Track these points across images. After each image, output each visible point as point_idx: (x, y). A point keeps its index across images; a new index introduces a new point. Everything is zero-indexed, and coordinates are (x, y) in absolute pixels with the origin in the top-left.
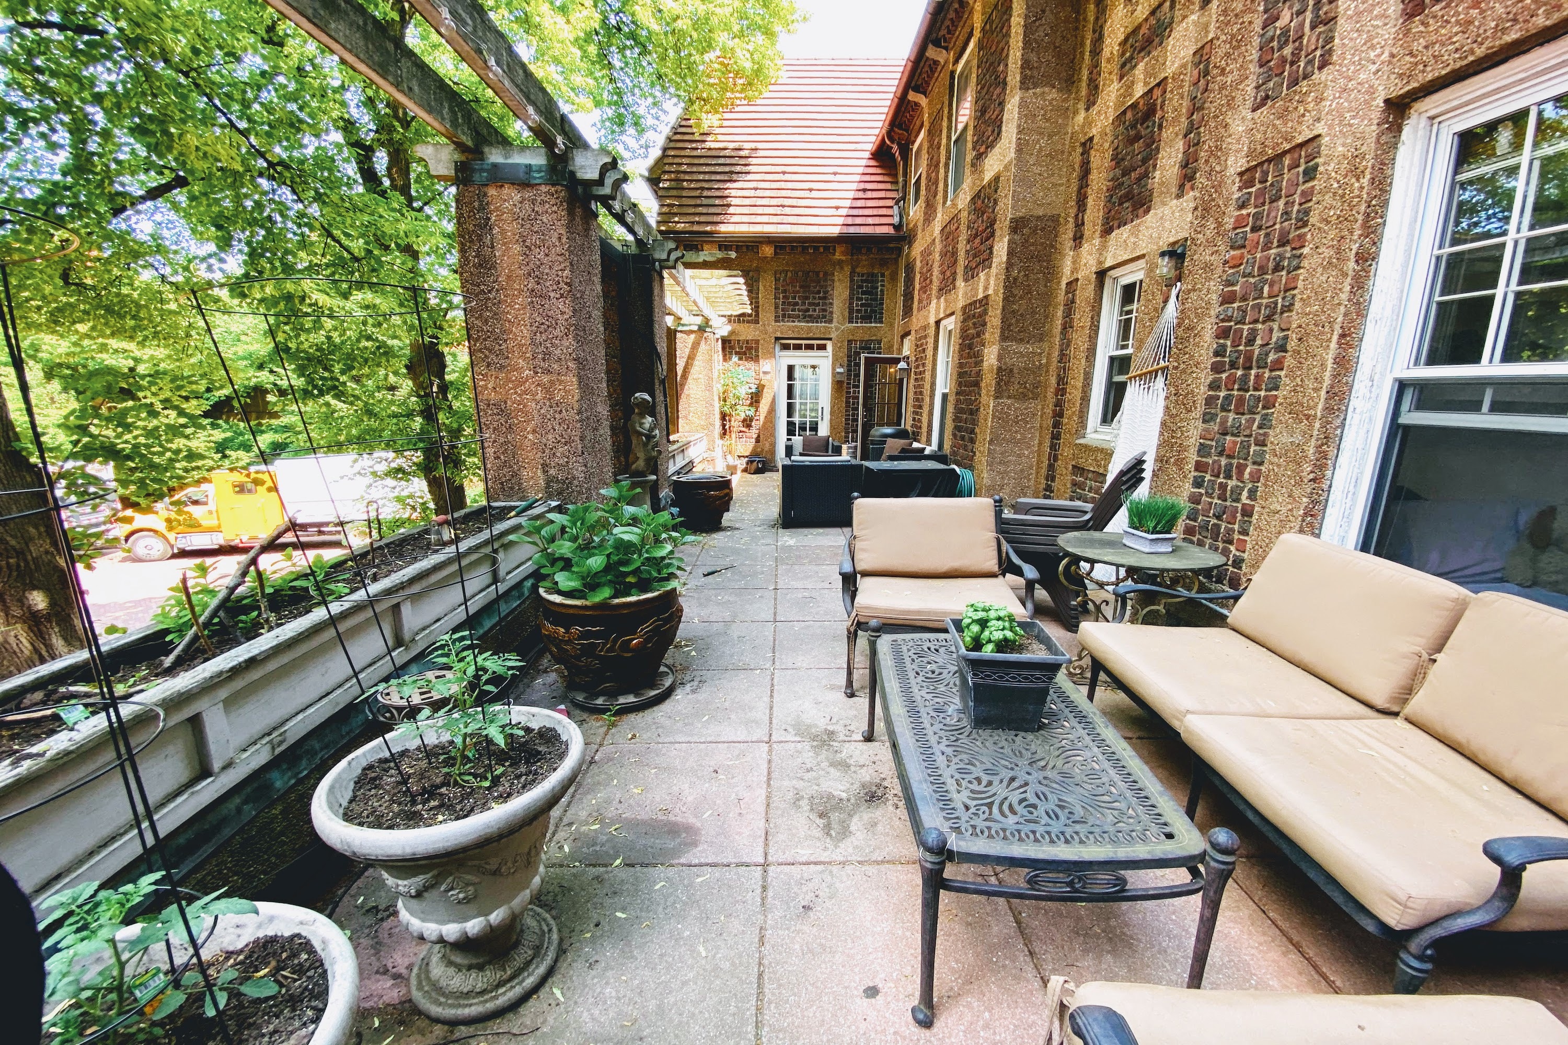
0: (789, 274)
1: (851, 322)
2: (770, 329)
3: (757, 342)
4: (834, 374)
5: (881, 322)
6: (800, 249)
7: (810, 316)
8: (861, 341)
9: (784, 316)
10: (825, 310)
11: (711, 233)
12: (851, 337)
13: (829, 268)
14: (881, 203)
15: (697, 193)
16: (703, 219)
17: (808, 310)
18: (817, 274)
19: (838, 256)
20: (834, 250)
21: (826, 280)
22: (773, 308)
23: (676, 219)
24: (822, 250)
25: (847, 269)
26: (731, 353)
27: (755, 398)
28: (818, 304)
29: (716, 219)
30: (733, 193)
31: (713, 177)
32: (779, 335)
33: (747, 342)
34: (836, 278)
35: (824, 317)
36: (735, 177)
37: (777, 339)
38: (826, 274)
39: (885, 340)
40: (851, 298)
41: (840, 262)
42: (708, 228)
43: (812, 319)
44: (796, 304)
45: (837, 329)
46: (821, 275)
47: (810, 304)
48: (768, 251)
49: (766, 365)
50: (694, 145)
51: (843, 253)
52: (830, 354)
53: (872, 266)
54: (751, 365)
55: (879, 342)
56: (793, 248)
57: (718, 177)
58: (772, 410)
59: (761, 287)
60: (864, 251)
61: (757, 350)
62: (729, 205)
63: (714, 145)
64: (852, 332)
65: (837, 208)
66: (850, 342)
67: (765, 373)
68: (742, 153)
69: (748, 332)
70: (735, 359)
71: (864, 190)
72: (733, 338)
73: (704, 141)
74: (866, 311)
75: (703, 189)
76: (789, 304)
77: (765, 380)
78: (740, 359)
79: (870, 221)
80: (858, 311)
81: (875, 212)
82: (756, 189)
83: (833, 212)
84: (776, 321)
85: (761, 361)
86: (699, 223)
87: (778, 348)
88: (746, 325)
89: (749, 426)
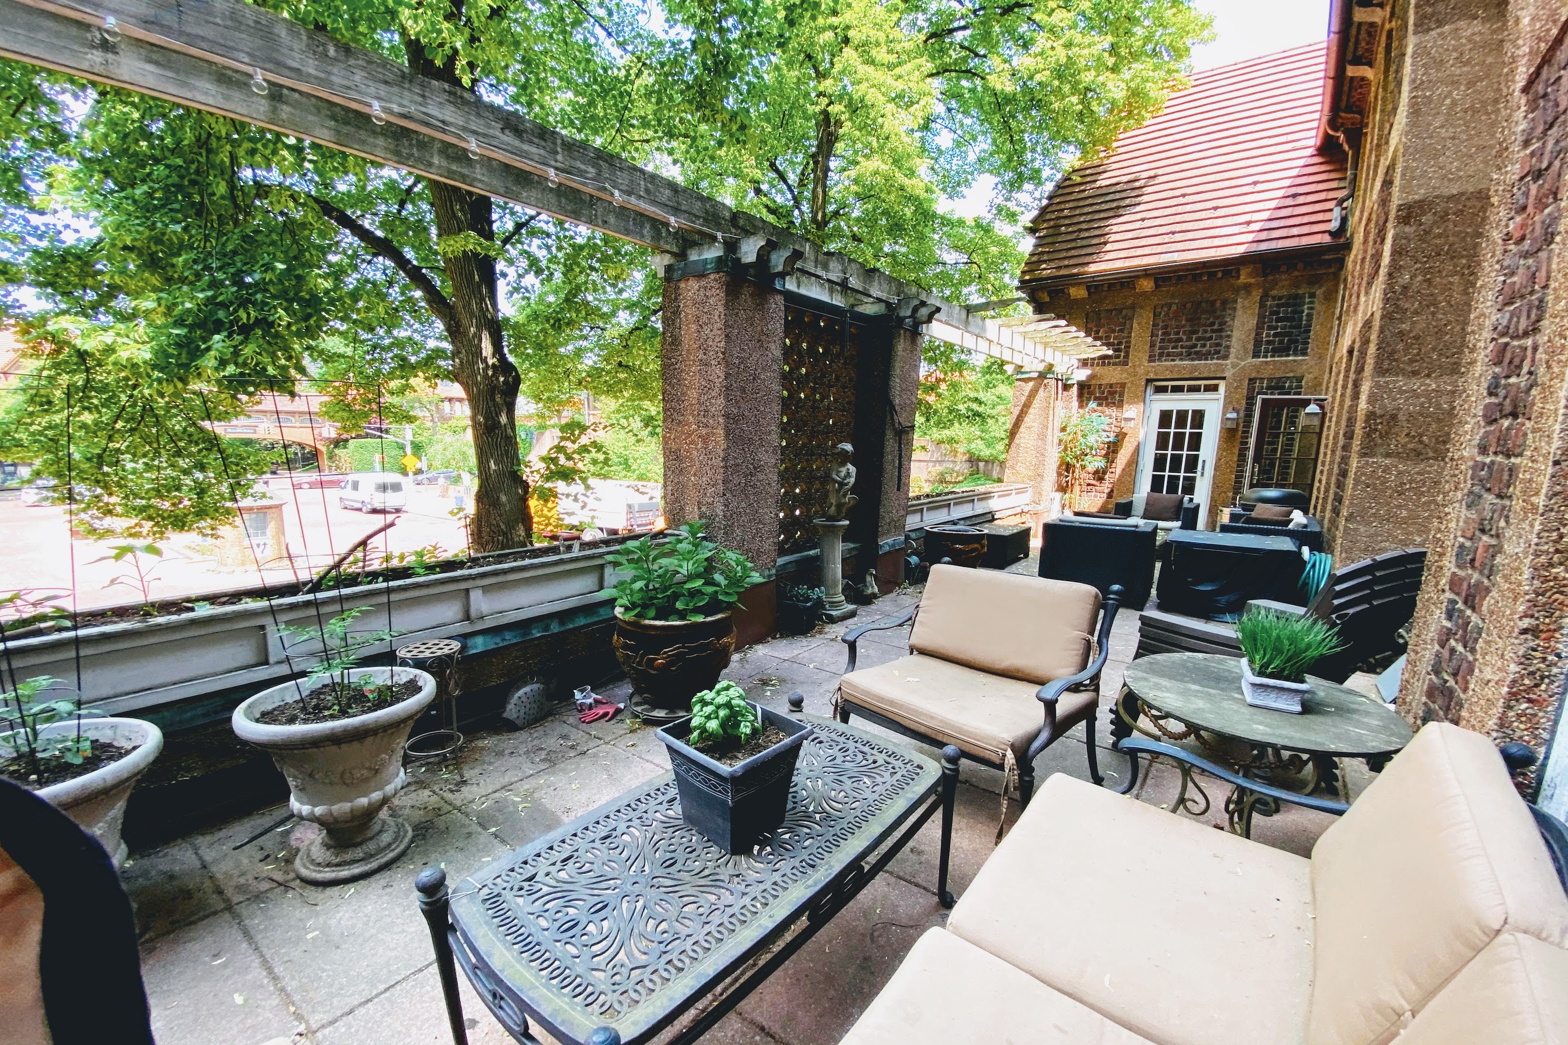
0: (1174, 307)
1: (1256, 355)
2: (1141, 371)
3: (1123, 385)
4: (1225, 420)
5: (1304, 353)
6: (1190, 278)
7: (1197, 353)
8: (1270, 380)
9: (1161, 355)
10: (1218, 345)
11: (1077, 274)
12: (1253, 375)
13: (1229, 295)
14: (1318, 207)
15: (1074, 236)
16: (1072, 262)
17: (1195, 346)
18: (1213, 303)
19: (1243, 279)
20: (1238, 271)
21: (1224, 310)
22: (1147, 347)
23: (1044, 266)
24: (1220, 275)
25: (1256, 295)
26: (1089, 400)
27: (1112, 449)
28: (1210, 338)
29: (1087, 260)
30: (1115, 229)
31: (1097, 216)
32: (1152, 376)
33: (1111, 386)
34: (1239, 306)
35: (1218, 352)
36: (1121, 211)
37: (1149, 381)
38: (1224, 302)
39: (1308, 377)
40: (1259, 328)
41: (1247, 288)
42: (1075, 271)
43: (1200, 356)
44: (1180, 340)
45: (1234, 366)
46: (1218, 304)
47: (1198, 339)
48: (1147, 285)
49: (1131, 411)
50: (1082, 188)
51: (1250, 275)
52: (1222, 396)
53: (1296, 284)
54: (1113, 412)
55: (1300, 380)
56: (1180, 278)
57: (1102, 215)
58: (1134, 462)
59: (1135, 325)
60: (1284, 268)
61: (1122, 395)
62: (1105, 243)
63: (1104, 183)
64: (1257, 368)
65: (1248, 223)
66: (1252, 381)
67: (1127, 420)
68: (1137, 184)
69: (1112, 375)
70: (1092, 405)
71: (1294, 196)
72: (1093, 382)
73: (1095, 181)
74: (1281, 342)
75: (1080, 230)
76: (1170, 341)
77: (1127, 427)
78: (1100, 405)
79: (1295, 231)
80: (1268, 343)
81: (1306, 219)
82: (1143, 220)
83: (1243, 228)
84: (1150, 361)
85: (1125, 407)
86: (1066, 266)
87: (1150, 390)
88: (1111, 368)
89: (1101, 480)
